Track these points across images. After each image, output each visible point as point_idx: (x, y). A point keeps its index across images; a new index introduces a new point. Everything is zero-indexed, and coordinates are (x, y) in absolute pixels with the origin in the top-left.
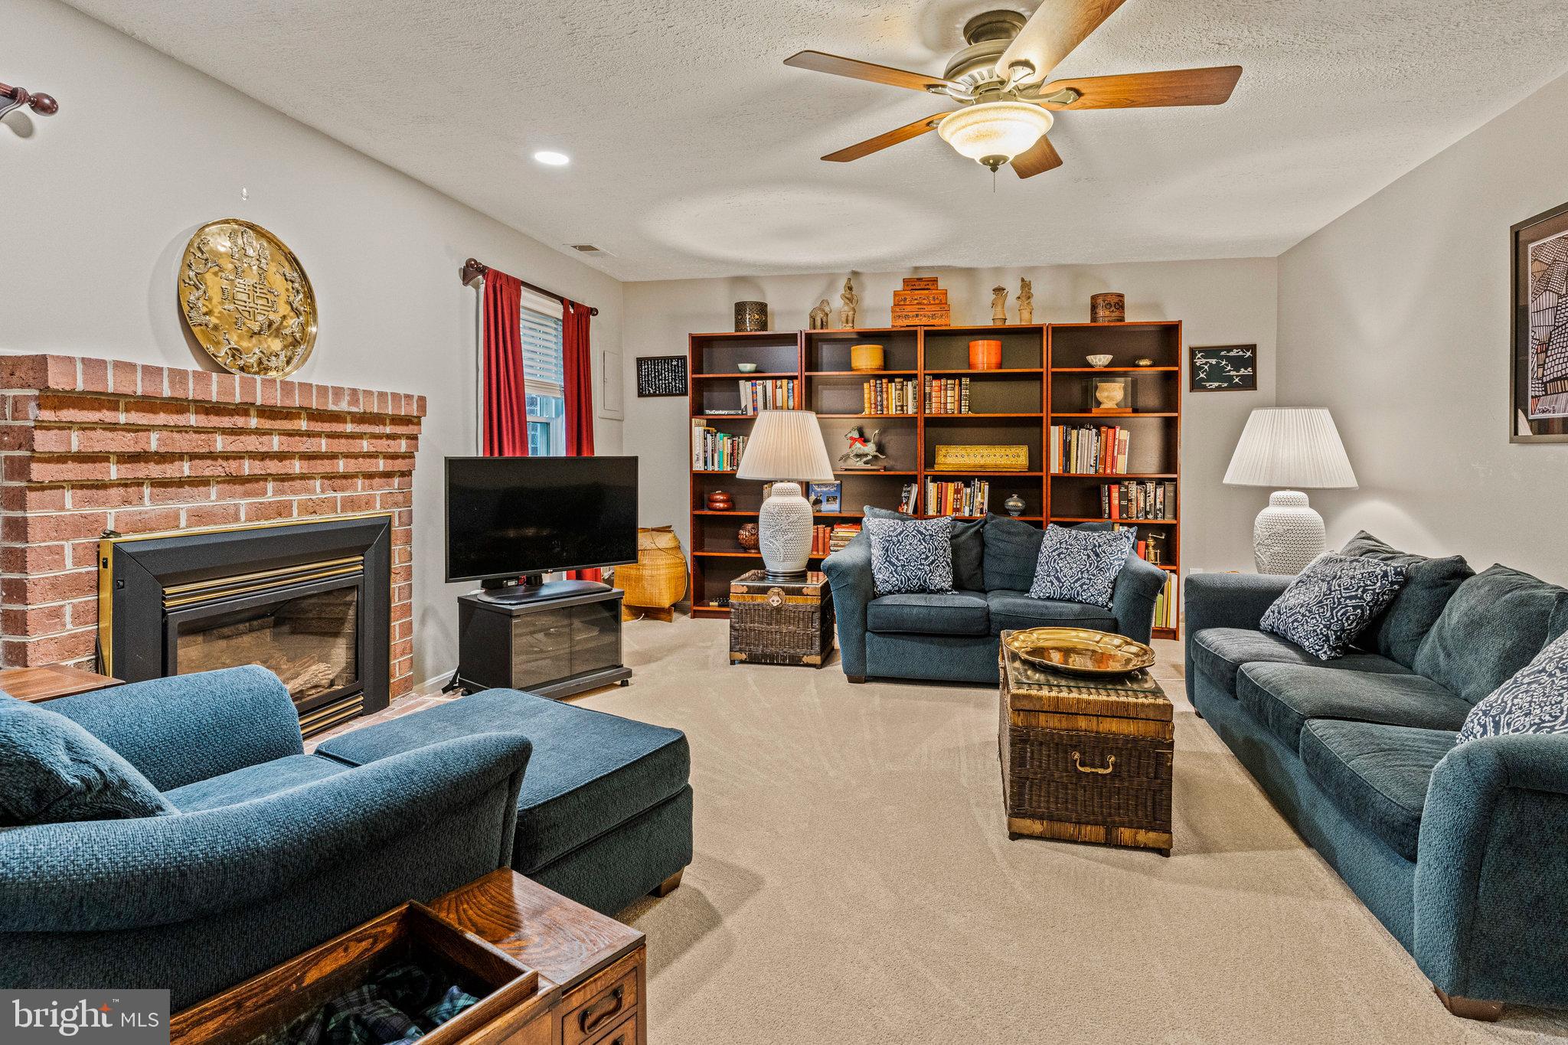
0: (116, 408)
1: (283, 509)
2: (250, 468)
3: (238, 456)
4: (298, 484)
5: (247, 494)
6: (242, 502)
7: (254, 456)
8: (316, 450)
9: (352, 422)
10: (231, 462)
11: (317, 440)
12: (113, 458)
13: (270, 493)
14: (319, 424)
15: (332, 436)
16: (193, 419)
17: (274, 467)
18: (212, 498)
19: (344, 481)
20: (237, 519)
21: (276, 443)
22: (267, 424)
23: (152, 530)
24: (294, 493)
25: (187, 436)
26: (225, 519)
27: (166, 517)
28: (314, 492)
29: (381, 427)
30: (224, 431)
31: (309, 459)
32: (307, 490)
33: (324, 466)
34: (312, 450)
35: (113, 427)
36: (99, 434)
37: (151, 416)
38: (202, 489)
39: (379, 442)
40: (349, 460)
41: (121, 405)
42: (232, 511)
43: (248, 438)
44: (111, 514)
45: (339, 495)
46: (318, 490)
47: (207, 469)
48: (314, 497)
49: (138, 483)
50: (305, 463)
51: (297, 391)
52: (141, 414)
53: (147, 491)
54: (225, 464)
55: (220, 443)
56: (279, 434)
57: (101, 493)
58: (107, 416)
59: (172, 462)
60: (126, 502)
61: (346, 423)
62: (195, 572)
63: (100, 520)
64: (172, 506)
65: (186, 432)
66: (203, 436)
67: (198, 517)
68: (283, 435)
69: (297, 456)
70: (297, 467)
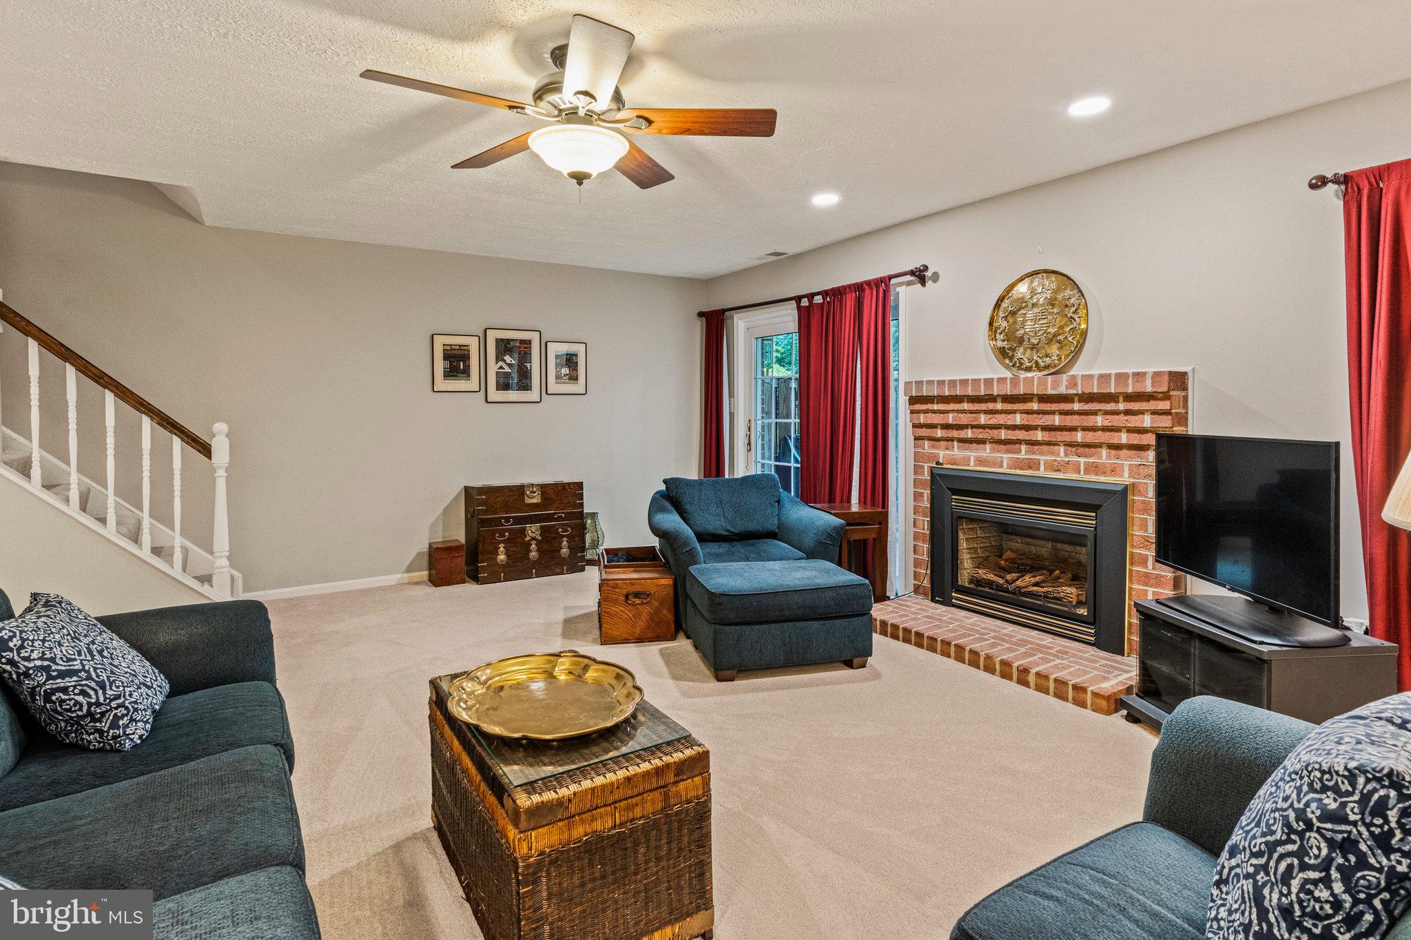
0: (933, 403)
1: (1033, 465)
2: (1005, 434)
3: (997, 427)
4: (1045, 448)
5: (1008, 452)
6: (1005, 456)
7: (1008, 427)
8: (1050, 424)
9: (1080, 401)
10: (994, 430)
11: (1051, 416)
12: (939, 427)
13: (1023, 452)
14: (1049, 404)
15: (1062, 413)
16: (966, 406)
17: (1021, 435)
18: (987, 451)
19: (1087, 450)
20: (1001, 466)
21: (1018, 419)
22: (1009, 407)
23: (957, 465)
24: (1041, 454)
25: (966, 415)
26: (994, 464)
27: (964, 459)
28: (1058, 455)
29: (1113, 404)
30: (986, 412)
31: (1049, 431)
32: (1052, 453)
33: (1066, 437)
34: (1047, 424)
35: (934, 412)
36: (930, 415)
37: (946, 405)
38: (982, 445)
39: (1116, 417)
40: (1086, 432)
41: (935, 401)
42: (999, 461)
43: (1000, 416)
44: (942, 454)
45: (1082, 460)
46: (1062, 454)
47: (981, 434)
48: (1058, 459)
49: (952, 440)
50: (1046, 434)
51: (1022, 383)
52: (943, 405)
53: (955, 443)
54: (990, 432)
55: (983, 419)
56: (1021, 413)
57: (938, 443)
58: (929, 406)
59: (963, 429)
60: (947, 449)
61: (1074, 402)
62: (984, 493)
63: (936, 456)
64: (967, 453)
65: (966, 413)
66: (974, 415)
67: (980, 461)
68: (1024, 413)
69: (1040, 428)
70: (1039, 435)
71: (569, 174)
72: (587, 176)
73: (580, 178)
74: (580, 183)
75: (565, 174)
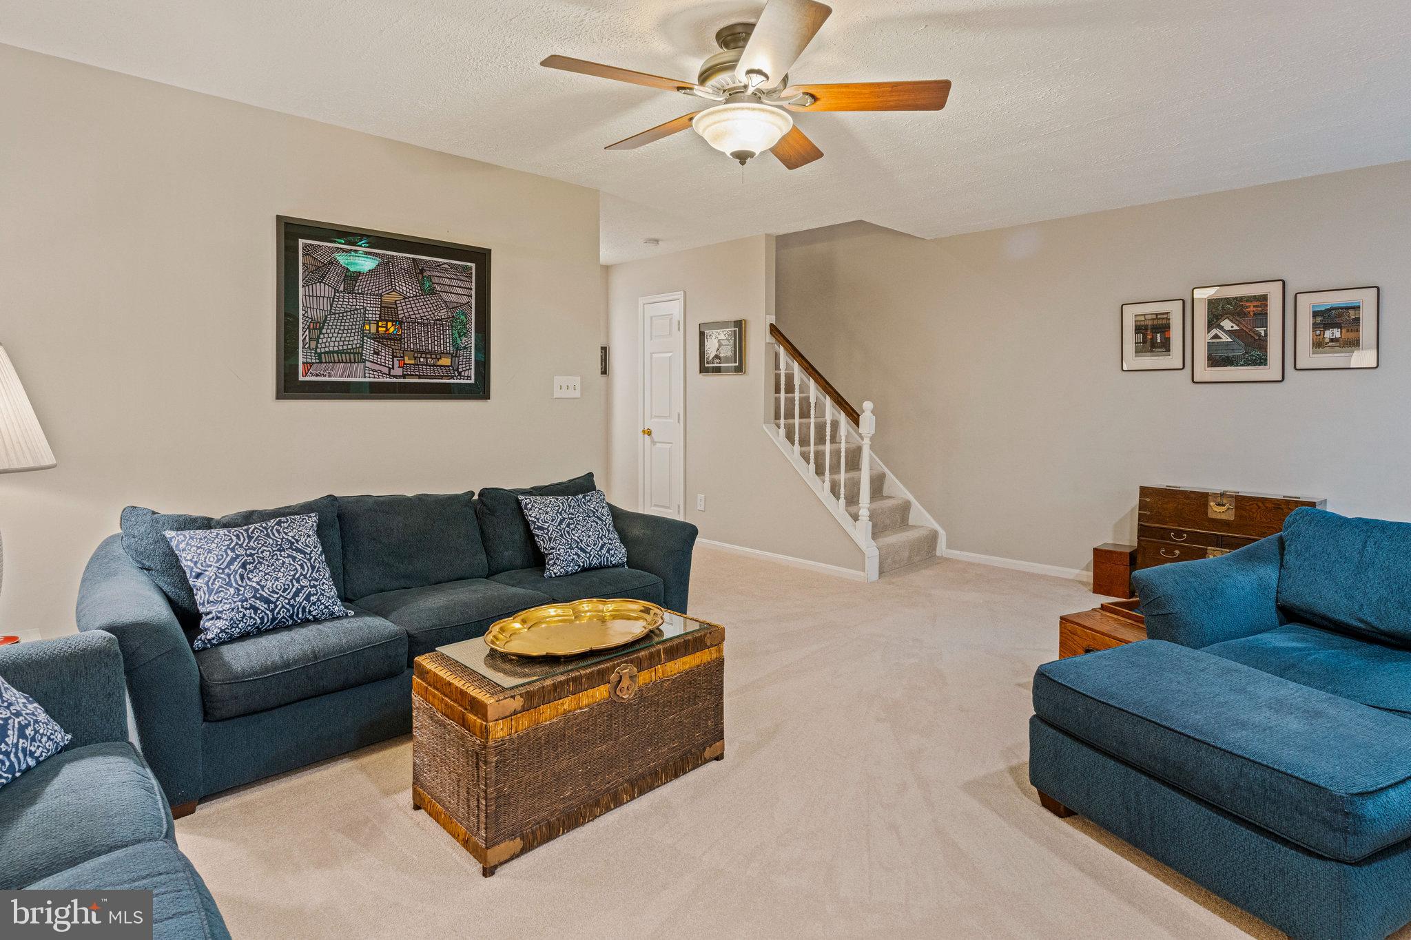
71: (732, 154)
72: (751, 155)
73: (742, 157)
74: (743, 163)
75: (728, 154)
